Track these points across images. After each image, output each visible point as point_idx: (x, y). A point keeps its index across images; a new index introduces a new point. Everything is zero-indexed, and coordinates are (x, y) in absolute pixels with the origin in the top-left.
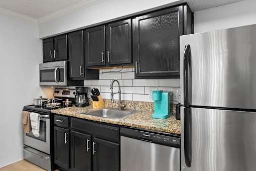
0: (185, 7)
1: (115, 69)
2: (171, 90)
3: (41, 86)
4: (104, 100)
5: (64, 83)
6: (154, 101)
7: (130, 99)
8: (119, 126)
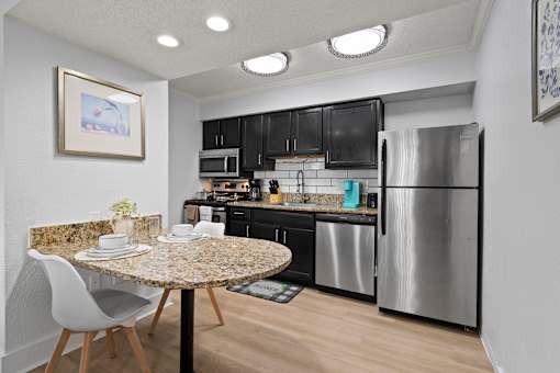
0: (378, 101)
1: (296, 159)
2: (362, 181)
3: (201, 178)
4: (283, 194)
5: (237, 174)
6: (343, 192)
7: (314, 192)
8: (314, 213)
